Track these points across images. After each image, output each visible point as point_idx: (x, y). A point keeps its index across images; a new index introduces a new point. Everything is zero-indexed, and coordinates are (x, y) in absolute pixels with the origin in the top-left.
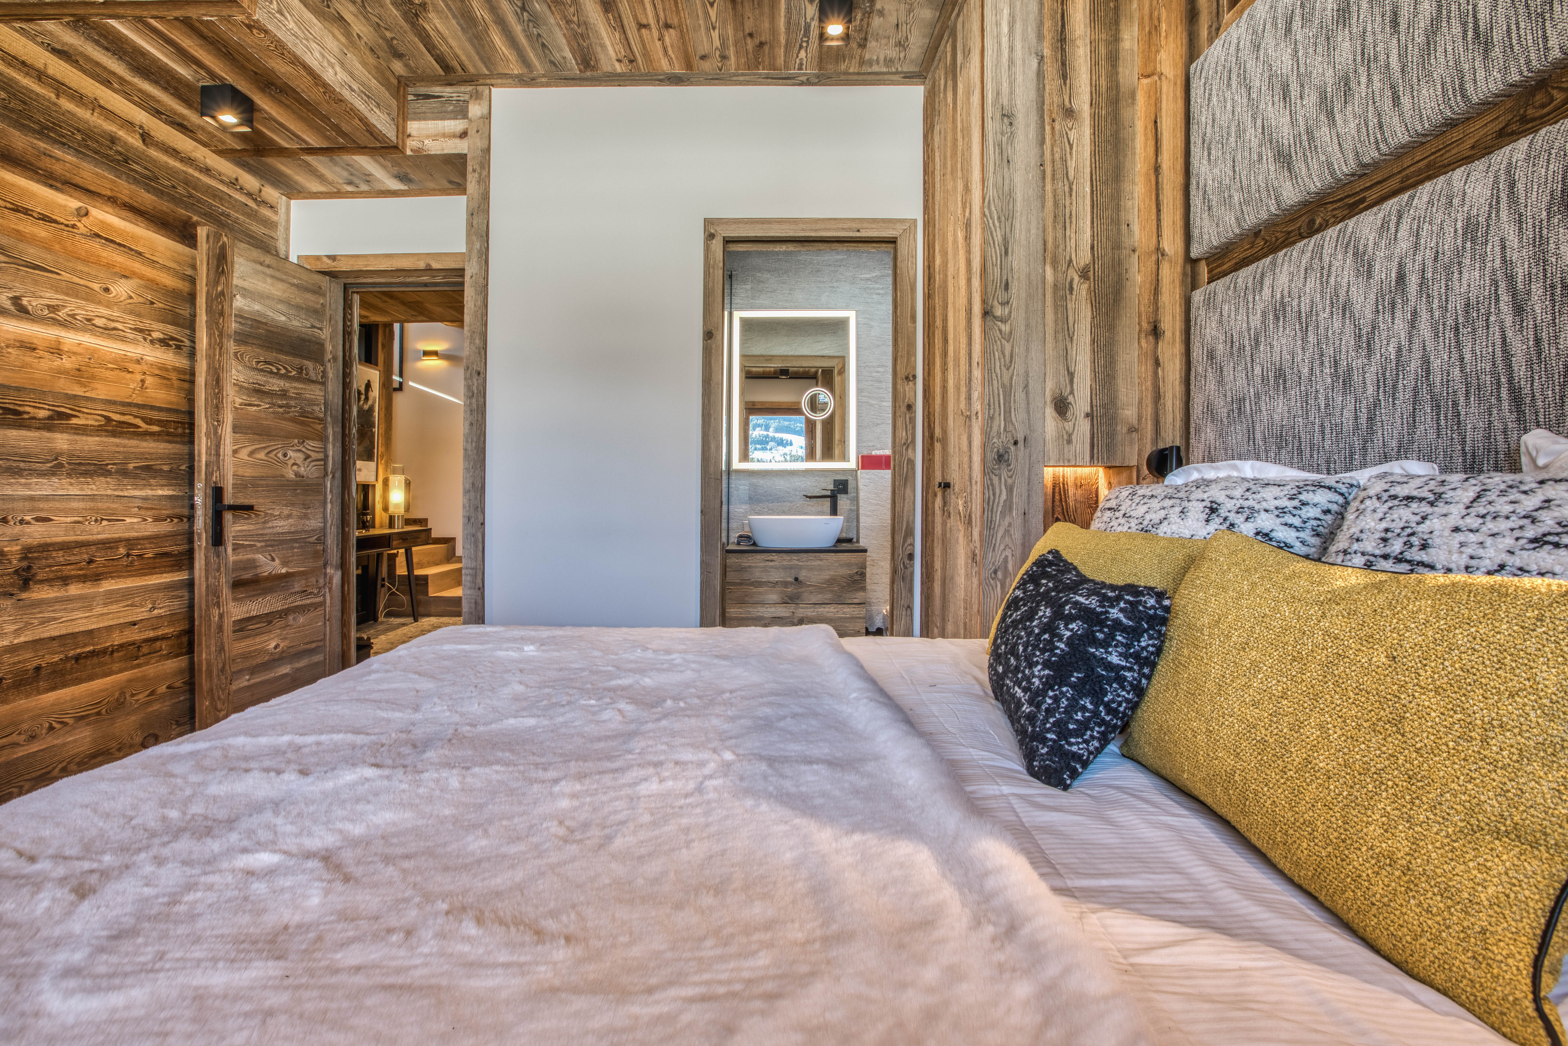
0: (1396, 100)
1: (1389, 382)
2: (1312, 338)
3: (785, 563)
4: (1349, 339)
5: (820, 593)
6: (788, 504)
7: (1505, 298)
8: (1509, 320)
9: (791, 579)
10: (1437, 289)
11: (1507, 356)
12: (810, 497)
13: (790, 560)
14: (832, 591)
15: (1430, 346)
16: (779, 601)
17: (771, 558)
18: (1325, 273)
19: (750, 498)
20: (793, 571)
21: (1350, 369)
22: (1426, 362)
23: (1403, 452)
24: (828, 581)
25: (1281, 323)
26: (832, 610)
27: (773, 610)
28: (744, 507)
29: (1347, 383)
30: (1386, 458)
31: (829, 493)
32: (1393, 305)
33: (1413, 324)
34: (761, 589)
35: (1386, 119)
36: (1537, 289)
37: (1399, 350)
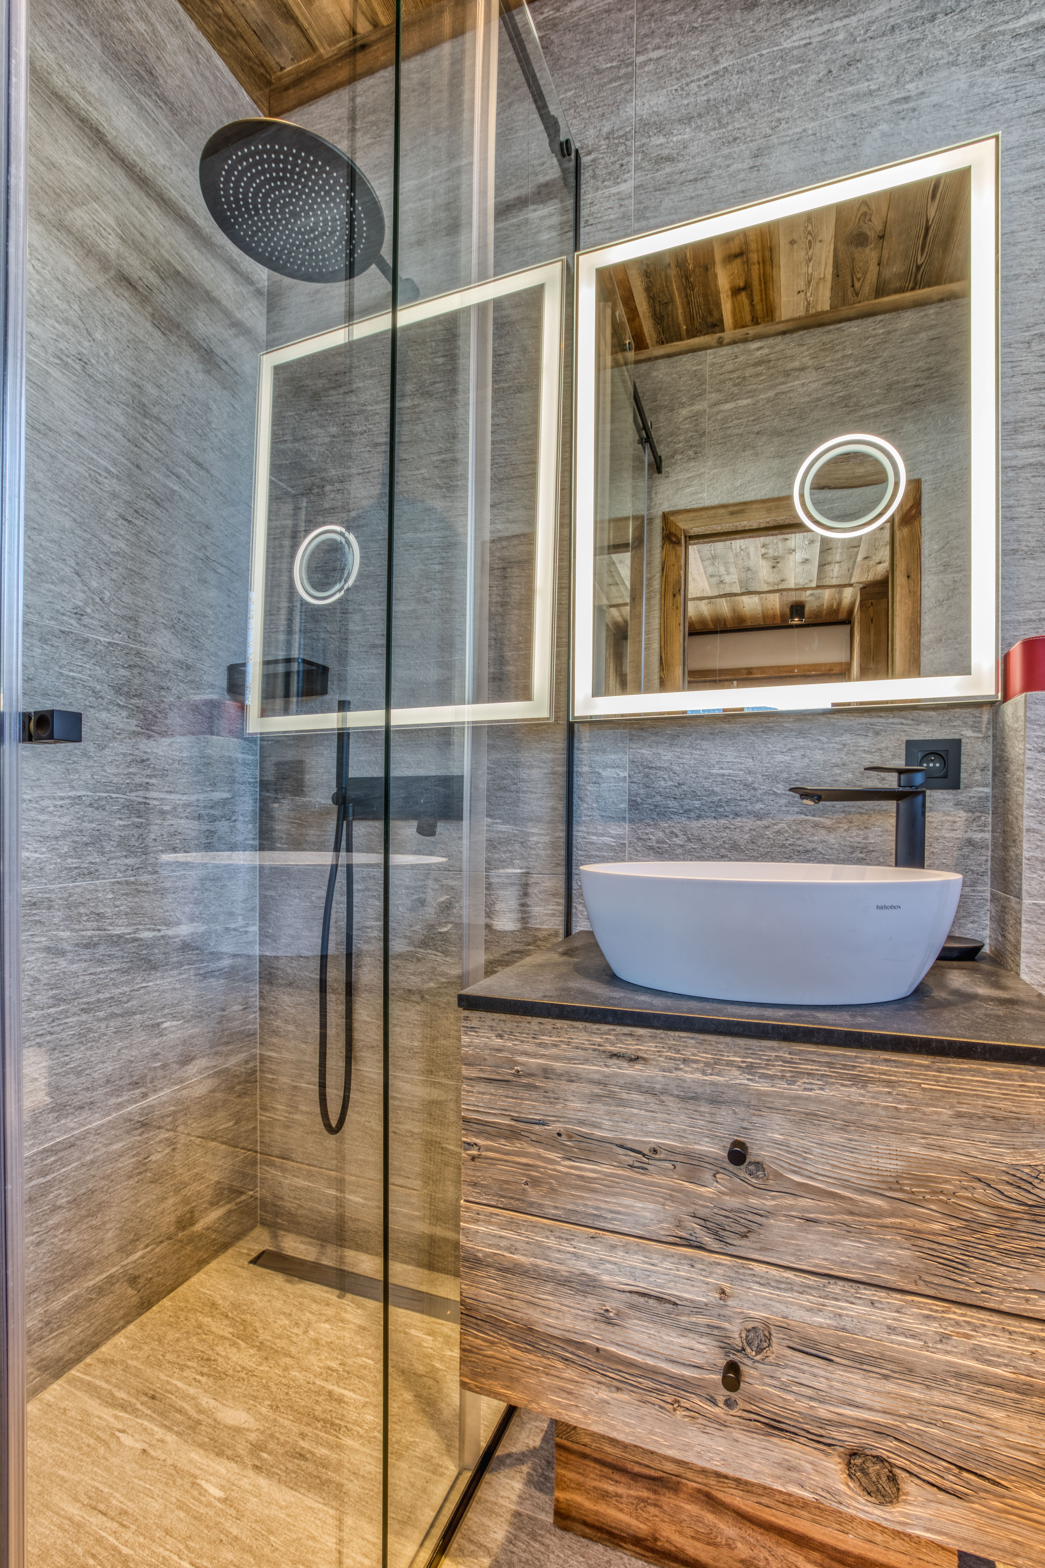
3: (691, 1076)
5: (848, 1230)
6: (749, 823)
9: (716, 1149)
12: (817, 796)
13: (711, 1066)
14: (914, 1236)
16: (664, 1229)
17: (630, 1047)
19: (634, 805)
20: (725, 1115)
24: (895, 1183)
26: (910, 1322)
27: (636, 1261)
28: (615, 829)
31: (891, 782)
34: (588, 1169)
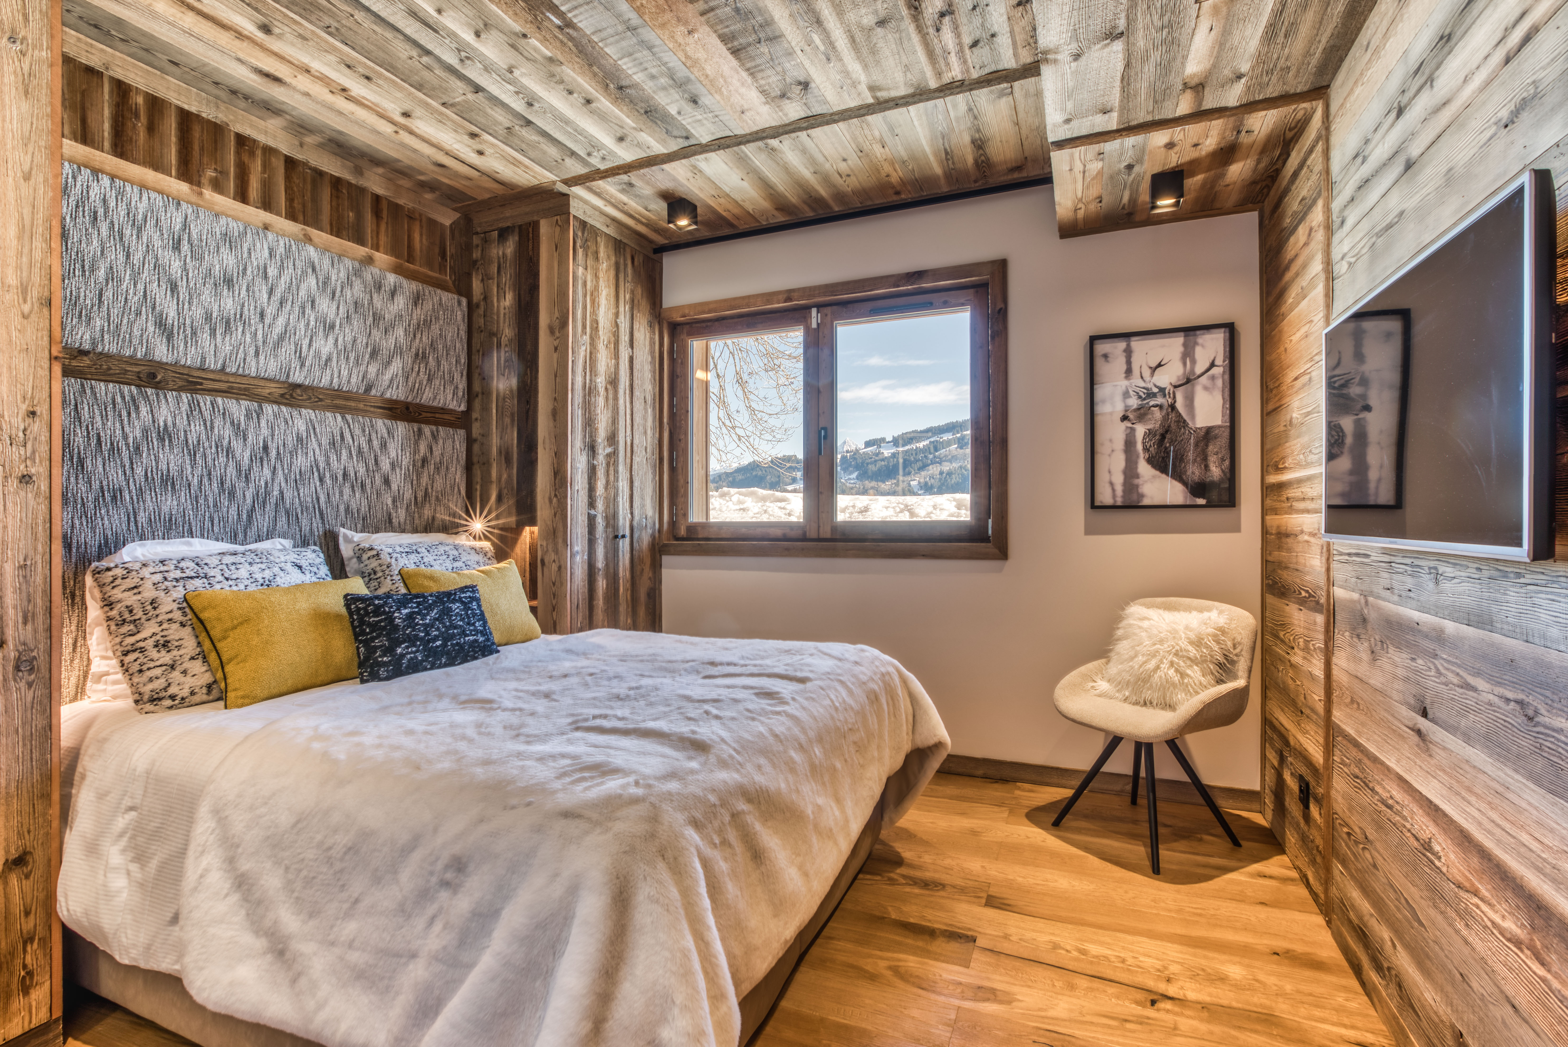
0: (257, 353)
1: (261, 499)
2: (199, 460)
4: (231, 471)
7: (316, 474)
8: (318, 484)
10: (287, 460)
11: (318, 499)
15: (283, 484)
18: (208, 424)
21: (233, 486)
22: (281, 493)
23: (269, 536)
25: (167, 443)
29: (232, 494)
30: (259, 539)
32: (262, 459)
33: (274, 472)
35: (248, 360)
36: (328, 475)
37: (266, 483)
